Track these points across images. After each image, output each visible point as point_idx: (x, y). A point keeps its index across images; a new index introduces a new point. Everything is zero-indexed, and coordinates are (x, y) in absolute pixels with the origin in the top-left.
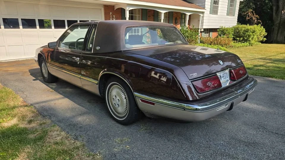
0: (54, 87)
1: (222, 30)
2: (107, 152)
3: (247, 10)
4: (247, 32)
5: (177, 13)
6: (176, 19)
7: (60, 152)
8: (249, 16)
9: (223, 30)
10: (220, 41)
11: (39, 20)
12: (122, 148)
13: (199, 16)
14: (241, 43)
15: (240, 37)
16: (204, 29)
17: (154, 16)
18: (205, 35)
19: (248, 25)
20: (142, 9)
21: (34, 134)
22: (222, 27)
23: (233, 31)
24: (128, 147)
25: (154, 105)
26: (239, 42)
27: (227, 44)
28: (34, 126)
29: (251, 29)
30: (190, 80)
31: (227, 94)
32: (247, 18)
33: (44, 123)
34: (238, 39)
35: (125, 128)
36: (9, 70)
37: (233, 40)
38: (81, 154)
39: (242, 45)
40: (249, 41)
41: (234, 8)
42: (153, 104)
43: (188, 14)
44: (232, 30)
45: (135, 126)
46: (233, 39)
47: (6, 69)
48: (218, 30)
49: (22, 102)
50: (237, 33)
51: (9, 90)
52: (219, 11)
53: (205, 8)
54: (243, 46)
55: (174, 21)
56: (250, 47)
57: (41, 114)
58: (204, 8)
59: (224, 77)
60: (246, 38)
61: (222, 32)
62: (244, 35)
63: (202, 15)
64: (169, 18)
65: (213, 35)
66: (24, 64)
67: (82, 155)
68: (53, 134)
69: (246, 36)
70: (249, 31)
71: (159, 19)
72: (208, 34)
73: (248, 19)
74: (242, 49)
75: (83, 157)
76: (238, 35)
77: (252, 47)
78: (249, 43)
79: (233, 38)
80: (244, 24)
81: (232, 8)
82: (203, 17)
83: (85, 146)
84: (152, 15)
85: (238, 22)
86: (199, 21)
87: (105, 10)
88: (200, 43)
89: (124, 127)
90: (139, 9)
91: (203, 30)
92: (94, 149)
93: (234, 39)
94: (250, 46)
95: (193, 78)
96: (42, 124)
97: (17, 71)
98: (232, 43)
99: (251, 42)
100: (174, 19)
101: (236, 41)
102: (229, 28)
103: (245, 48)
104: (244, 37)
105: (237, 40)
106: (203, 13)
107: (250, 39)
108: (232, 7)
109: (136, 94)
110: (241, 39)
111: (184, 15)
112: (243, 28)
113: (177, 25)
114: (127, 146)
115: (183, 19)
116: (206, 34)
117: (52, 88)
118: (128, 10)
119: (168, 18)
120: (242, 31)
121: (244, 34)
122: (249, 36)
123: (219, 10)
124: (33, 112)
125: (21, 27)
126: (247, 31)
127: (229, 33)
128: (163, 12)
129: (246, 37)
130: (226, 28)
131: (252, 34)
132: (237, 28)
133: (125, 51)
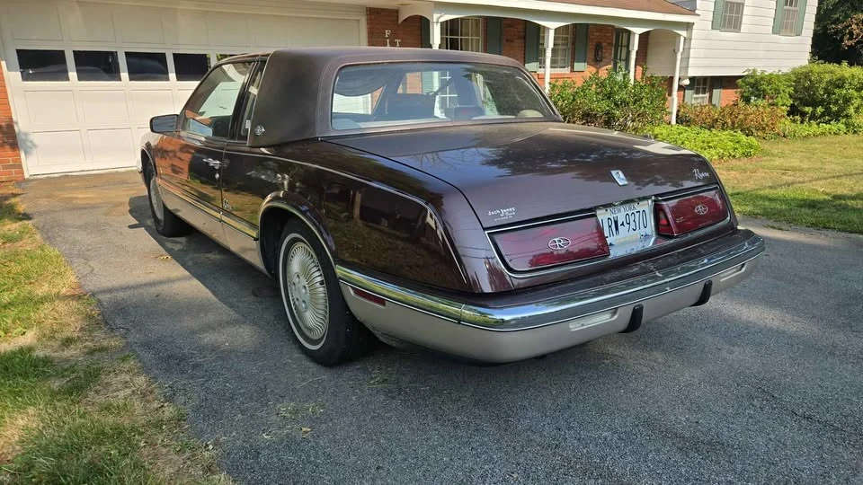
0: (177, 247)
1: (752, 81)
2: (239, 443)
3: (847, 16)
4: (840, 87)
5: (601, 28)
6: (598, 48)
7: (103, 433)
8: (851, 34)
9: (756, 80)
10: (741, 117)
11: (175, 55)
12: (290, 431)
13: (675, 38)
14: (818, 124)
15: (814, 104)
16: (692, 79)
17: (525, 38)
18: (697, 98)
19: (845, 64)
20: (486, 18)
21: (63, 376)
22: (754, 71)
23: (791, 86)
24: (306, 432)
25: (384, 305)
26: (810, 120)
27: (767, 125)
28: (72, 356)
29: (853, 76)
30: (485, 229)
31: (621, 278)
32: (847, 42)
33: (102, 349)
34: (808, 109)
35: (325, 375)
36: (77, 198)
37: (788, 115)
38: (163, 441)
39: (819, 131)
40: (847, 116)
41: (797, 8)
42: (382, 302)
43: (638, 31)
44: (789, 80)
45: (358, 369)
46: (788, 111)
47: (71, 195)
48: (740, 80)
49: (73, 286)
50: (807, 89)
51: (52, 251)
52: (745, 19)
53: (697, 12)
54: (823, 134)
55: (591, 55)
56: (850, 137)
57: (106, 323)
58: (692, 11)
59: (632, 223)
60: (835, 108)
61: (752, 87)
62: (828, 96)
63: (684, 33)
64: (573, 44)
65: (723, 97)
66: (124, 182)
67: (164, 446)
68: (114, 380)
69: (837, 100)
70: (847, 86)
71: (541, 47)
72: (707, 95)
73: (848, 46)
74: (817, 144)
75: (164, 450)
76: (810, 100)
77: (855, 138)
78: (847, 125)
79: (792, 106)
80: (830, 63)
81: (793, 8)
82: (689, 40)
83: (184, 420)
84: (519, 38)
85: (813, 53)
86: (675, 52)
87: (370, 22)
88: (677, 122)
89: (323, 370)
90: (477, 20)
91: (687, 82)
92: (206, 430)
93: (793, 111)
94: (850, 134)
95: (497, 222)
96: (95, 350)
97: (99, 201)
98: (787, 124)
99: (853, 120)
100: (591, 47)
101: (798, 118)
102: (778, 76)
103: (829, 139)
104: (829, 103)
105: (803, 114)
106: (688, 26)
107: (851, 110)
108: (791, 5)
109: (340, 271)
110: (820, 110)
111: (625, 36)
112: (827, 75)
113: (601, 67)
114: (304, 429)
115: (622, 46)
116: (701, 95)
117: (169, 251)
118: (437, 22)
119: (570, 45)
120: (823, 85)
121: (829, 94)
122: (847, 100)
123: (744, 17)
124: (90, 317)
125: (125, 75)
126: (839, 83)
127: (777, 91)
128: (552, 25)
129: (836, 103)
130: (766, 74)
131: (856, 94)
132: (807, 76)
133: (327, 140)
